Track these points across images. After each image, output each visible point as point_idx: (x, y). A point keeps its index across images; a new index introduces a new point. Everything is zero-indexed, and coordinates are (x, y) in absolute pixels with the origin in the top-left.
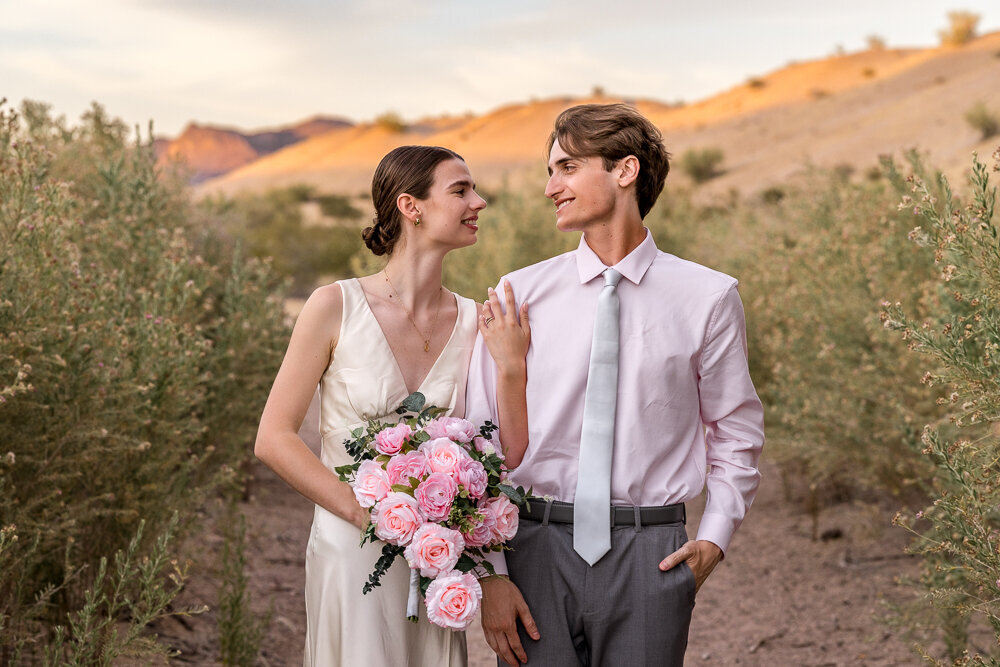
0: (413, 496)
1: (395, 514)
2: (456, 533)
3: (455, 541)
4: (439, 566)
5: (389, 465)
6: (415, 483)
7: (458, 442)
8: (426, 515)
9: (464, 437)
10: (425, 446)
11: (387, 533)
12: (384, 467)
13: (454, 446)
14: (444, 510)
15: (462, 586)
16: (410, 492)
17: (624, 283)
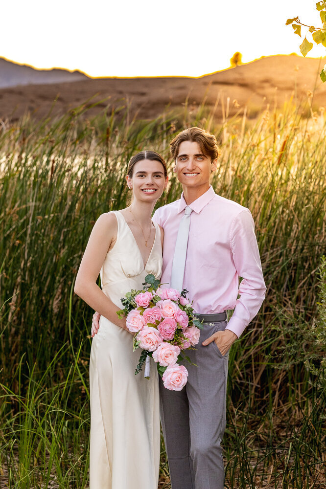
0: (157, 329)
1: (148, 337)
2: (177, 347)
3: (176, 350)
4: (169, 362)
5: (144, 313)
6: (158, 323)
7: (173, 301)
8: (163, 337)
9: (176, 298)
10: (159, 303)
11: (145, 346)
12: (141, 314)
13: (173, 303)
14: (171, 336)
15: (180, 372)
16: (156, 327)
17: (193, 212)
